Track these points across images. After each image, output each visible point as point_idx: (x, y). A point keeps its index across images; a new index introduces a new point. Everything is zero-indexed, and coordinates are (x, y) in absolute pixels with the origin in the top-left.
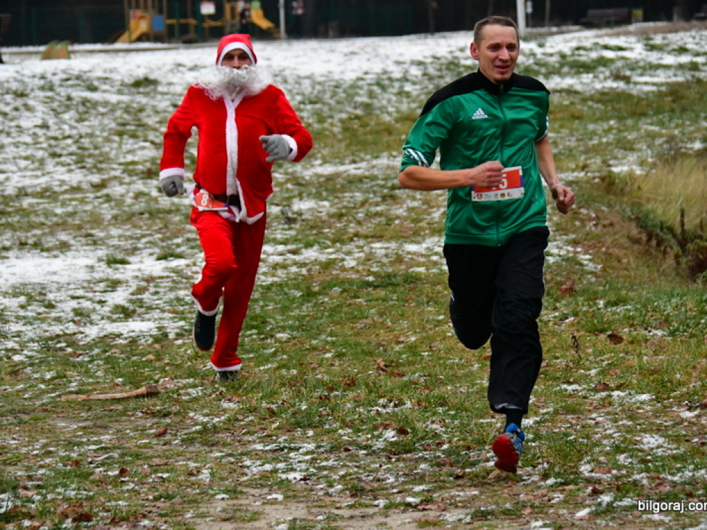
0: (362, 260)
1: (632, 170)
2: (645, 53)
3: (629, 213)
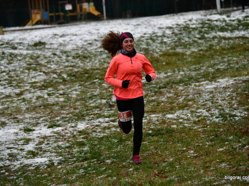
0: (146, 123)
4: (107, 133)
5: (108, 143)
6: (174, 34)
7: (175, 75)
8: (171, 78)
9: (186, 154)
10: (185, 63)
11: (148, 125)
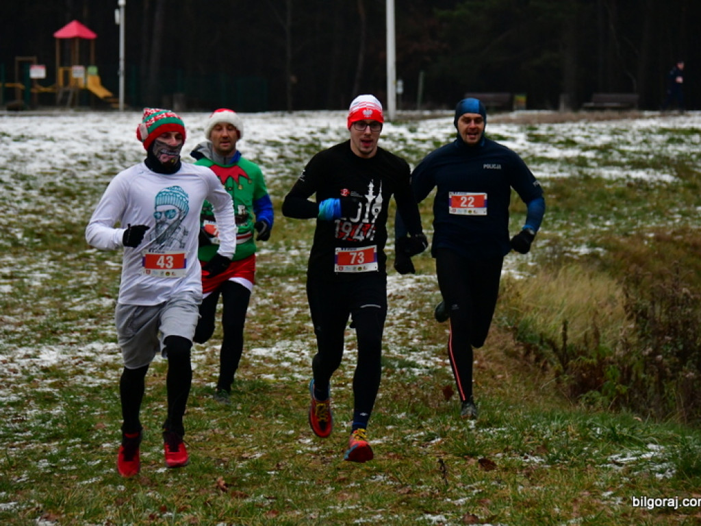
0: (203, 362)
1: (510, 274)
2: (528, 144)
3: (507, 323)
4: (109, 379)
5: (109, 402)
6: (282, 160)
7: (278, 255)
8: (268, 262)
9: (293, 444)
10: (303, 230)
11: (208, 369)
